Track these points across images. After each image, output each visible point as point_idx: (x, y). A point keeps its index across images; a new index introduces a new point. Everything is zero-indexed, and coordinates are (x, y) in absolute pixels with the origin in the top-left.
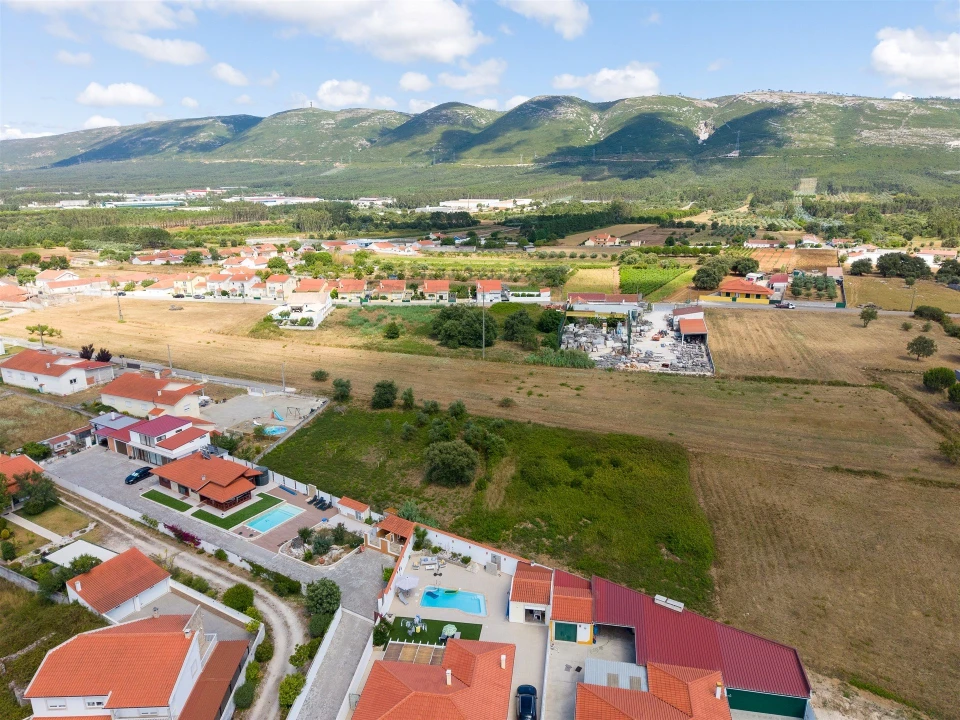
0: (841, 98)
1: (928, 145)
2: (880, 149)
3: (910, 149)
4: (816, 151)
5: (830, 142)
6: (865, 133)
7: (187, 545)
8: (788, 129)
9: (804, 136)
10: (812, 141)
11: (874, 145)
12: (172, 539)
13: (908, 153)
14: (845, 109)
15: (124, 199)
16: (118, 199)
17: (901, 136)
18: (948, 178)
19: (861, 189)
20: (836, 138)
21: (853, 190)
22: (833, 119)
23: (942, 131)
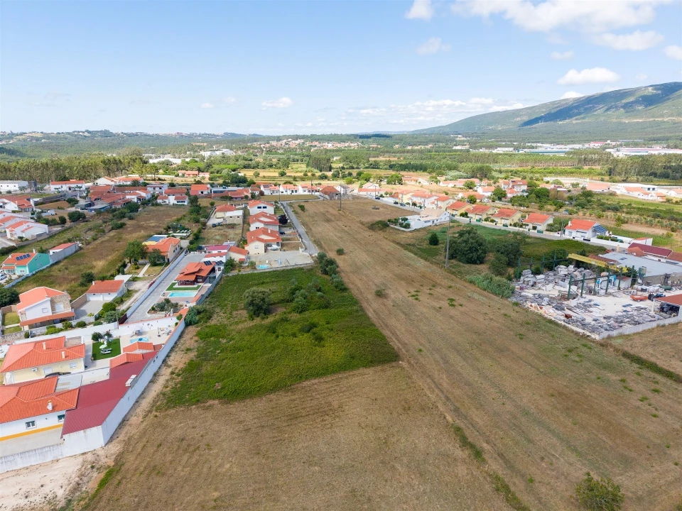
15: (536, 147)
16: (533, 148)
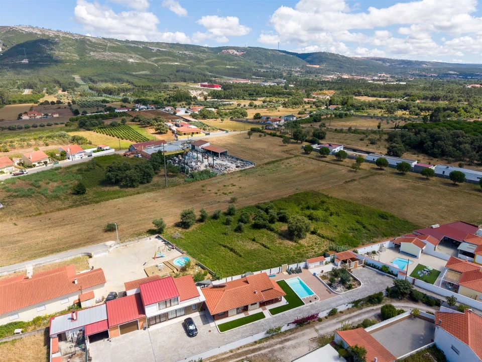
0: (72, 35)
1: (120, 61)
2: (102, 61)
3: (114, 62)
4: (71, 61)
5: (76, 57)
6: (92, 53)
7: (309, 323)
8: (52, 49)
9: (62, 53)
10: (67, 56)
11: (98, 59)
12: (296, 328)
13: (114, 64)
14: (76, 40)
17: (108, 56)
18: (136, 76)
19: (106, 81)
20: (79, 55)
21: (102, 81)
22: (73, 45)
23: (124, 55)
